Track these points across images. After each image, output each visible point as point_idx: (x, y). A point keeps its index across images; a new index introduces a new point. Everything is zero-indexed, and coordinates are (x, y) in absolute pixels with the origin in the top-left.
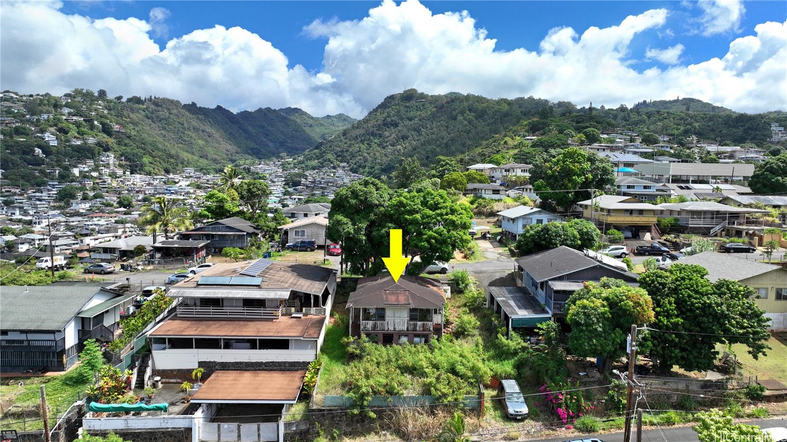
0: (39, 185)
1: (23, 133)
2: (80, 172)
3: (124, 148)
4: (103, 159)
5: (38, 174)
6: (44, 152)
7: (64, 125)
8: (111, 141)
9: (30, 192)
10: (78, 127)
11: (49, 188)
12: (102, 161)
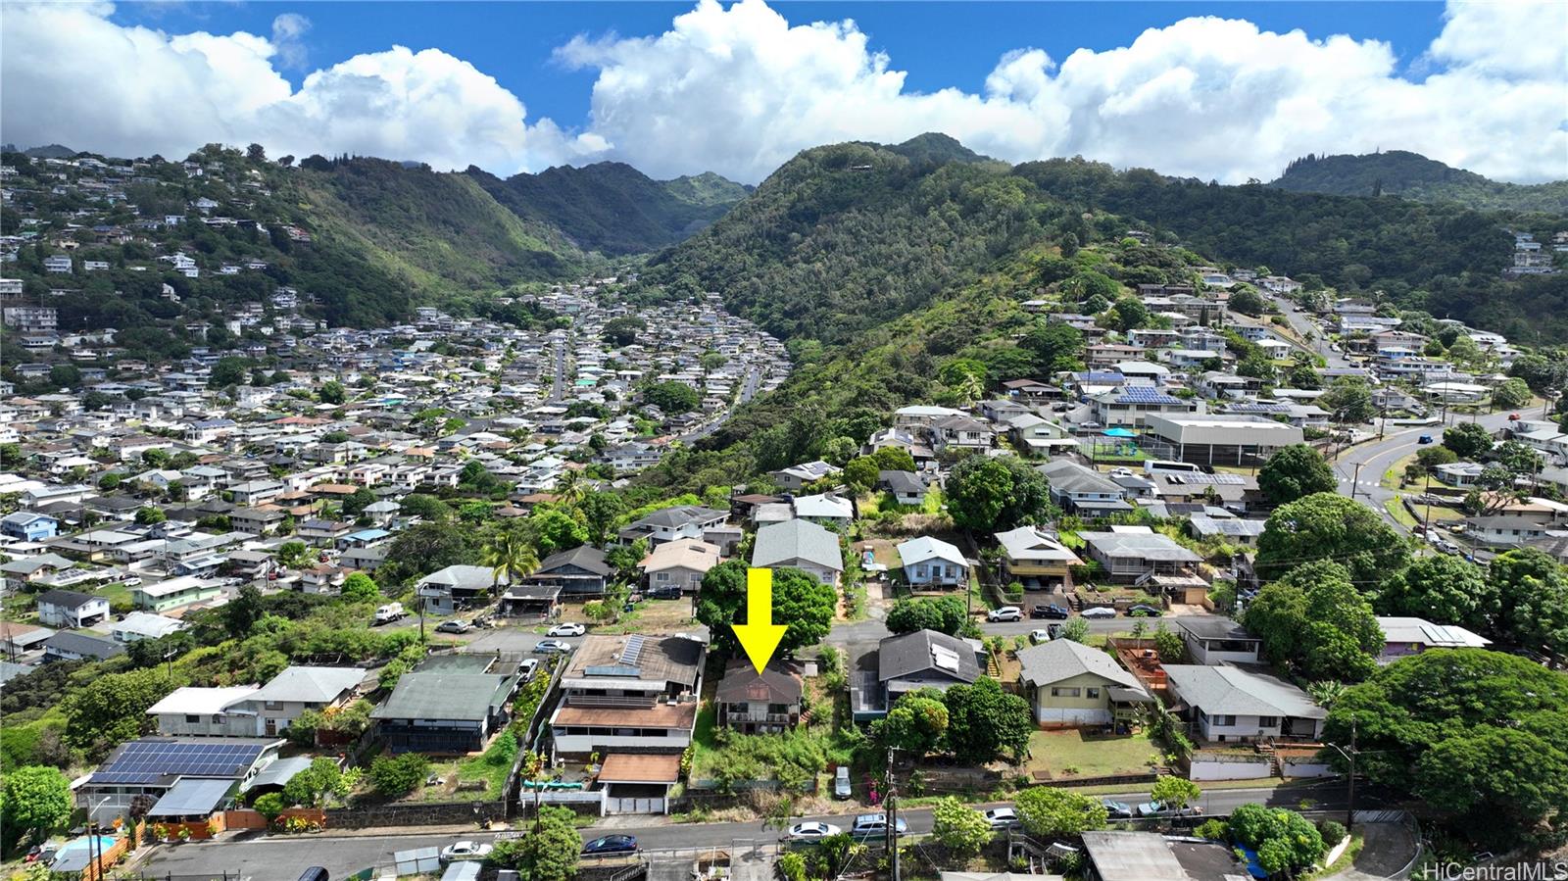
0: (178, 356)
1: (138, 256)
2: (243, 328)
3: (313, 275)
4: (278, 299)
5: (173, 336)
6: (177, 292)
7: (206, 236)
8: (288, 261)
9: (163, 369)
10: (230, 237)
11: (194, 360)
12: (279, 304)
